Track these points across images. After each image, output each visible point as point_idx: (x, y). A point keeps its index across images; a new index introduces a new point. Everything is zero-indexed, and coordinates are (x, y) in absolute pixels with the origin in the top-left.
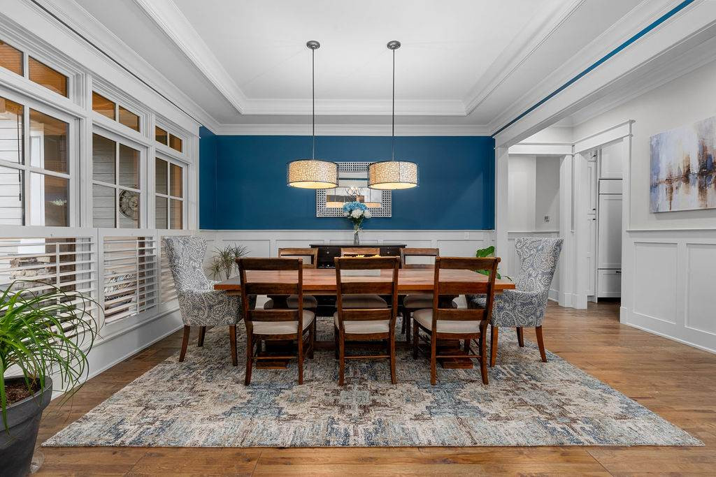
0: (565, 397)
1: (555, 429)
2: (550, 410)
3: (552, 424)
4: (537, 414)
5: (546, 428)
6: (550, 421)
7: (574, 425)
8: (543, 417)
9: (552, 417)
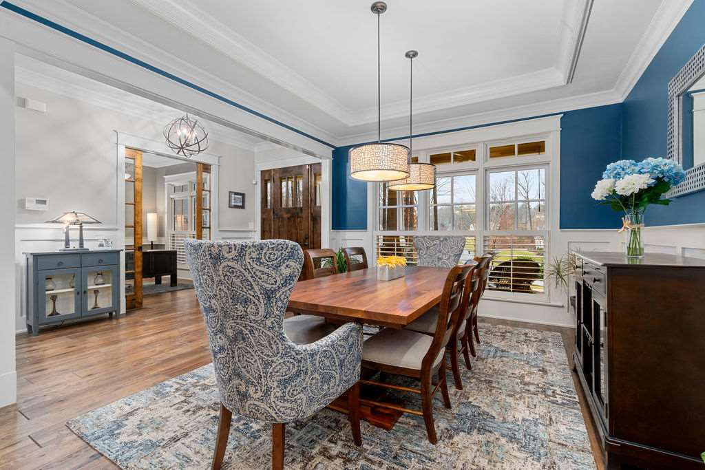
0: (183, 410)
1: (192, 378)
2: (196, 390)
3: (194, 380)
4: (206, 382)
5: (198, 376)
6: (196, 381)
7: (178, 386)
8: (202, 382)
9: (195, 385)
